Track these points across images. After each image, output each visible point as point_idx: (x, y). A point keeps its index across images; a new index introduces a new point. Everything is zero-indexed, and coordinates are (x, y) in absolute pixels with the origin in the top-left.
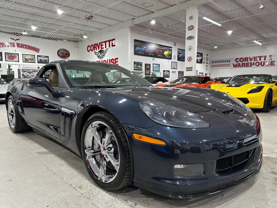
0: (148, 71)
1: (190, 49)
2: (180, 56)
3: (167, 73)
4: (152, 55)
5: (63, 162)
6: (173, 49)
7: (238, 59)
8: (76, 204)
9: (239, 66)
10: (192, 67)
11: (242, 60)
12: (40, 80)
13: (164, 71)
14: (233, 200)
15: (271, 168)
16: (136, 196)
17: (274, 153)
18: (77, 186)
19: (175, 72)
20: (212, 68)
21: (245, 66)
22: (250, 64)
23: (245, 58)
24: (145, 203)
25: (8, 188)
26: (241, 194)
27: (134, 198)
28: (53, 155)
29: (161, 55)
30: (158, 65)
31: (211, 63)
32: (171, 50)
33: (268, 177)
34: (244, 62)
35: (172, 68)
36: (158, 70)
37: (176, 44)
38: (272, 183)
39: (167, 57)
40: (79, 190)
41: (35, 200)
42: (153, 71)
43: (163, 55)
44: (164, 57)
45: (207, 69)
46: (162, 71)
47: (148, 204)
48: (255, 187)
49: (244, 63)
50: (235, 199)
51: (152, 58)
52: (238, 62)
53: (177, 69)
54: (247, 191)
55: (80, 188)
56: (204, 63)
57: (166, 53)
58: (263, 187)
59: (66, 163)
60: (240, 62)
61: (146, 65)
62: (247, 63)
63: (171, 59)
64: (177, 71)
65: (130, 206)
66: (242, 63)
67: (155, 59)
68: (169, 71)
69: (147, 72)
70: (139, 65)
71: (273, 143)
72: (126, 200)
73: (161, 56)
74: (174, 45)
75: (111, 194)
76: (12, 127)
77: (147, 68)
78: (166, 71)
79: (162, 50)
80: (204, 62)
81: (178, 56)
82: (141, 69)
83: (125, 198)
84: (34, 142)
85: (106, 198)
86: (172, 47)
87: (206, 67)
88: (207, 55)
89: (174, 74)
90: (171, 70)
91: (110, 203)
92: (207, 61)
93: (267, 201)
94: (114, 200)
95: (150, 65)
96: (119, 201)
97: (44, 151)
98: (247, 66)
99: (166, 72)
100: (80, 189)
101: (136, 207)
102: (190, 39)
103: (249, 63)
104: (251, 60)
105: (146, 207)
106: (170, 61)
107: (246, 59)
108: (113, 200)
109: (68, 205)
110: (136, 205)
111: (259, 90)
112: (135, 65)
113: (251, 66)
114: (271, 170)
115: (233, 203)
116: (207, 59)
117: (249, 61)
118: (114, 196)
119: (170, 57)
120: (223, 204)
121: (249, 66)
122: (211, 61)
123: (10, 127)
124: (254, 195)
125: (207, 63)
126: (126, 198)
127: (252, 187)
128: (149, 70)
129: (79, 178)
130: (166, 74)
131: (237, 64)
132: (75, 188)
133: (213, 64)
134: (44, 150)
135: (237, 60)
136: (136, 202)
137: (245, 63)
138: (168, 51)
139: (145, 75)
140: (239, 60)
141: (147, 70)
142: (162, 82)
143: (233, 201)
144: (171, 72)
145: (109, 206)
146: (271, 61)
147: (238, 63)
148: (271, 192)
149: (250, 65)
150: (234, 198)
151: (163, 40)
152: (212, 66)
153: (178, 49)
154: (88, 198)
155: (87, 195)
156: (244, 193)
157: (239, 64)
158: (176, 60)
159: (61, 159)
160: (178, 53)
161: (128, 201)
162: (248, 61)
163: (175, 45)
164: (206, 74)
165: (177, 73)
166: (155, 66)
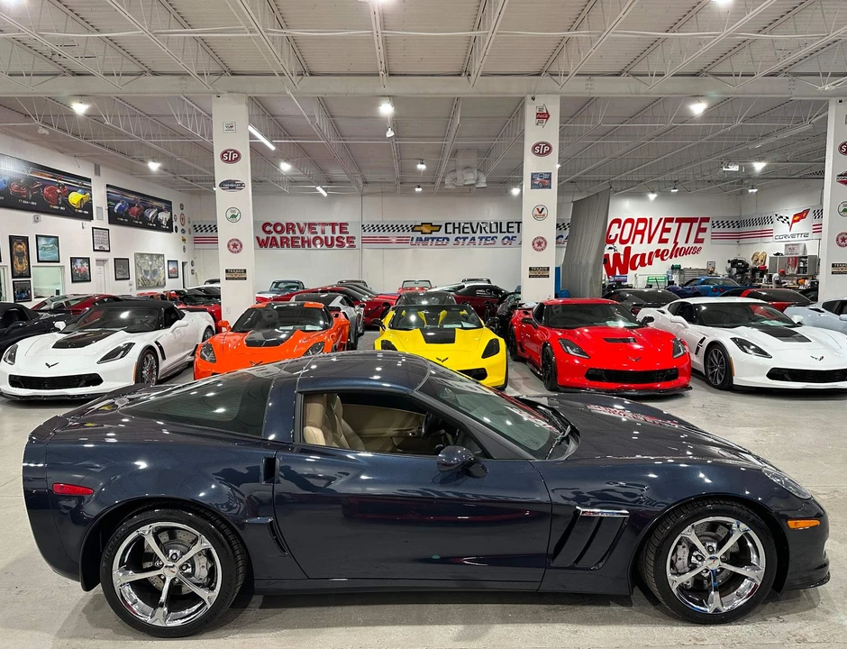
0: (21, 263)
1: (233, 216)
2: (116, 208)
3: (82, 266)
4: (33, 203)
6: (93, 185)
7: (269, 224)
9: (273, 243)
10: (245, 270)
11: (279, 228)
13: (73, 260)
19: (104, 261)
20: (198, 246)
21: (288, 246)
22: (300, 241)
23: (287, 224)
29: (60, 206)
30: (52, 239)
31: (192, 229)
32: (89, 189)
34: (285, 234)
35: (94, 250)
36: (54, 256)
37: (101, 168)
39: (80, 211)
42: (39, 261)
43: (66, 203)
44: (70, 212)
45: (184, 249)
46: (66, 262)
49: (287, 238)
51: (30, 216)
52: (270, 232)
53: (109, 251)
56: (176, 231)
57: (75, 198)
60: (274, 234)
61: (12, 239)
62: (292, 238)
63: (90, 217)
64: (110, 257)
66: (281, 238)
67: (43, 217)
68: (87, 260)
69: (19, 268)
73: (62, 208)
74: (96, 174)
77: (18, 254)
78: (79, 261)
79: (63, 186)
80: (176, 227)
81: (109, 210)
86: (89, 180)
87: (183, 244)
88: (182, 207)
89: (102, 267)
90: (94, 256)
92: (183, 225)
95: (25, 240)
98: (293, 246)
99: (78, 264)
102: (230, 188)
103: (298, 238)
104: (302, 231)
106: (89, 225)
107: (290, 227)
113: (303, 246)
116: (182, 219)
117: (298, 234)
119: (85, 212)
121: (298, 246)
122: (192, 224)
125: (183, 231)
128: (25, 260)
130: (80, 270)
131: (268, 238)
133: (199, 234)
135: (268, 228)
137: (289, 236)
138: (80, 191)
139: (13, 277)
140: (272, 229)
141: (17, 259)
144: (93, 262)
146: (348, 238)
147: (271, 236)
149: (300, 244)
151: (62, 152)
152: (197, 240)
153: (108, 186)
157: (273, 238)
158: (104, 223)
160: (108, 200)
162: (294, 232)
163: (97, 172)
164: (183, 264)
165: (111, 264)
166: (42, 242)
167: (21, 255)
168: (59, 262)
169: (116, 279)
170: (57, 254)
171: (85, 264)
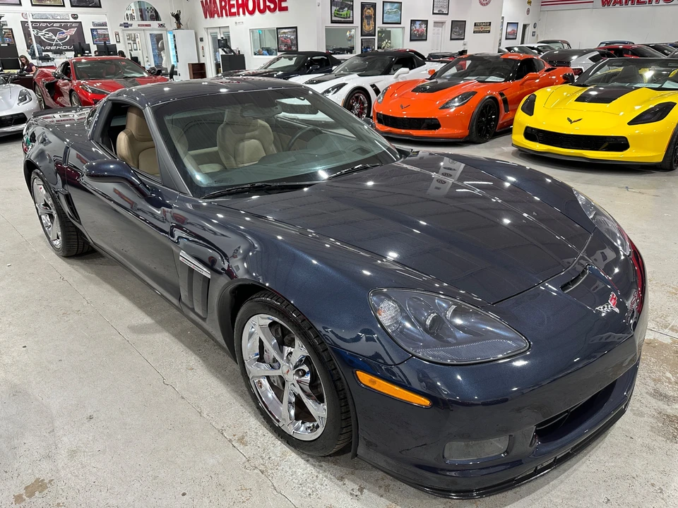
0: (369, 24)
3: (421, 27)
5: (193, 360)
8: (239, 488)
9: (617, 1)
10: (490, 23)
12: (112, 166)
13: (413, 22)
14: (563, 477)
15: (654, 380)
16: (360, 466)
17: (666, 327)
18: (234, 435)
19: (443, 23)
20: (545, 8)
21: (632, 3)
24: (381, 487)
25: (91, 443)
26: (581, 462)
27: (356, 471)
28: (167, 334)
30: (396, 5)
33: (644, 409)
35: (434, 13)
36: (396, 19)
38: (649, 428)
40: (240, 447)
41: (156, 478)
42: (383, 23)
45: (528, 11)
46: (406, 23)
47: (387, 488)
48: (611, 440)
50: (566, 474)
53: (447, 14)
54: (594, 450)
55: (242, 440)
58: (628, 439)
59: (201, 362)
61: (363, 5)
64: (448, 20)
65: (351, 494)
68: (426, 22)
69: (367, 28)
70: (346, 9)
71: (670, 292)
72: (341, 479)
75: (308, 461)
76: (54, 242)
77: (367, 17)
78: (418, 23)
82: (351, 19)
83: (338, 470)
84: (116, 292)
85: (300, 471)
87: (528, 6)
89: (441, 29)
90: (432, 20)
91: (308, 484)
93: (633, 482)
94: (317, 476)
95: (374, 6)
96: (326, 481)
97: (145, 321)
99: (417, 25)
100: (242, 446)
101: (363, 497)
105: (382, 496)
108: (315, 478)
109: (224, 490)
110: (361, 490)
111: (659, 114)
112: (334, 8)
113: (650, 2)
114: (652, 384)
115: (562, 486)
118: (314, 466)
120: (541, 490)
121: (644, 3)
123: (51, 242)
124: (607, 464)
126: (341, 471)
127: (606, 439)
128: (372, 22)
129: (235, 413)
130: (418, 31)
132: (230, 441)
134: (143, 319)
136: (364, 484)
139: (362, 35)
141: (365, 21)
142: (407, 69)
143: (562, 482)
144: (430, 24)
145: (308, 493)
148: (644, 454)
150: (565, 471)
152: (544, 2)
154: (262, 472)
155: (258, 462)
156: (587, 457)
159: (188, 350)
161: (346, 481)
164: (525, 26)
165: (448, 26)
166: (388, 7)
167: (369, 17)
168: (400, 23)
169: (451, 39)
170: (399, 17)
171: (424, 26)
